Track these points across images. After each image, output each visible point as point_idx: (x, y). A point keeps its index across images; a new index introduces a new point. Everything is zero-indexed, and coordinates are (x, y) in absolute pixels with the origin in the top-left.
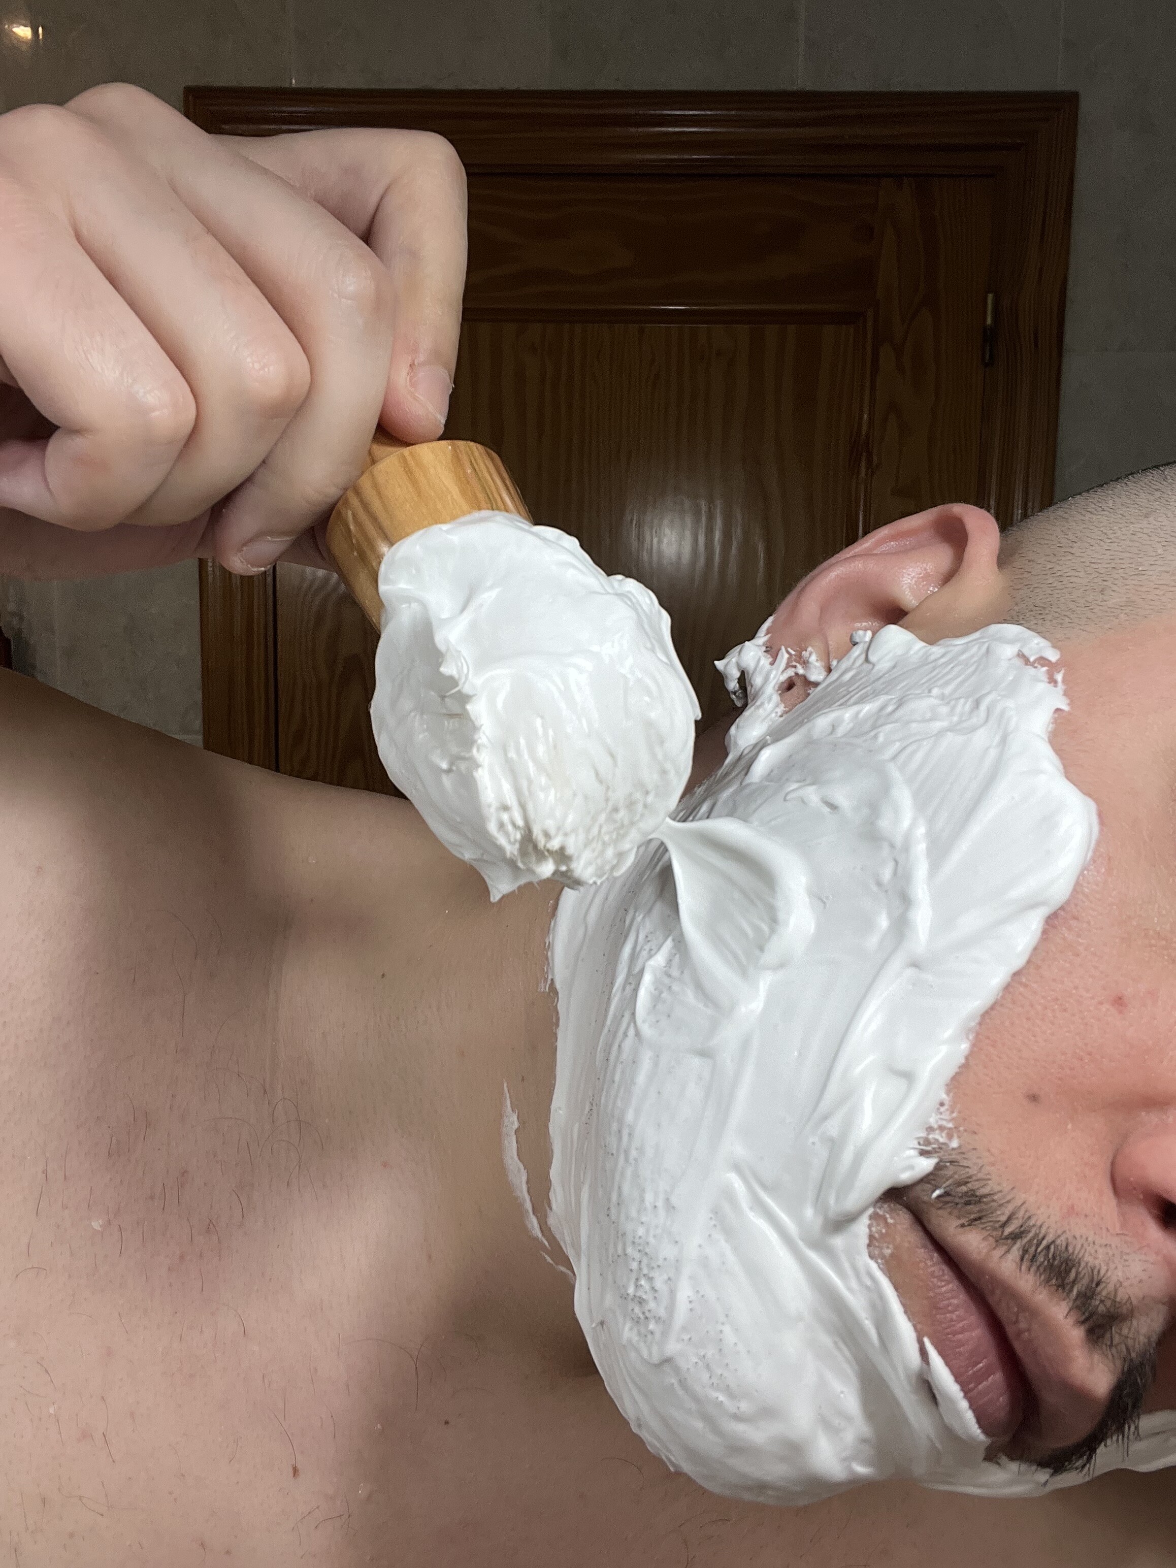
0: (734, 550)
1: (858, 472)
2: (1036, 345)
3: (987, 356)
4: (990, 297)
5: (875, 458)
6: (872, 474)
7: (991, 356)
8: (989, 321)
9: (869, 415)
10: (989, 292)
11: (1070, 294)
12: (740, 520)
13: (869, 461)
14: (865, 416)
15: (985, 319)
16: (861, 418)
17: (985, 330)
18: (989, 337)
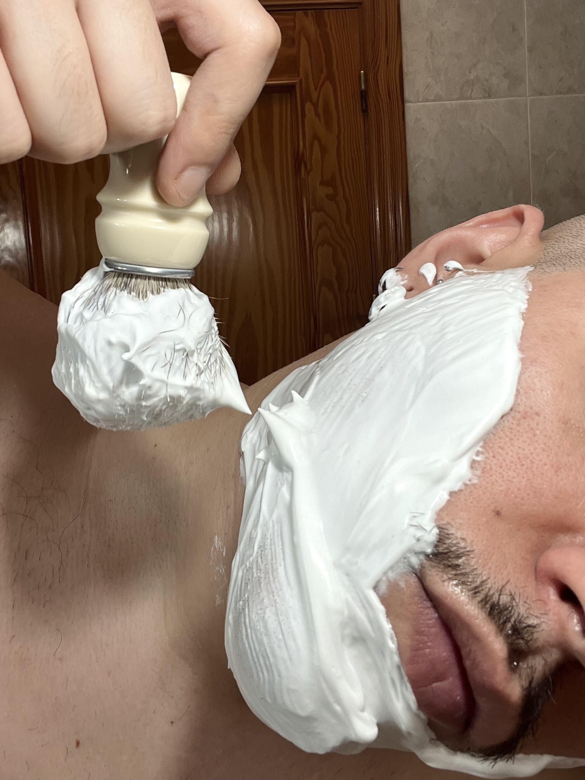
0: (235, 224)
1: (300, 174)
2: (390, 97)
3: (364, 106)
4: (362, 72)
5: (309, 167)
6: (308, 174)
7: (366, 107)
8: (363, 88)
9: (303, 143)
10: (362, 69)
11: (405, 70)
13: (306, 167)
14: (301, 143)
15: (361, 86)
16: (299, 144)
17: (361, 92)
18: (364, 95)
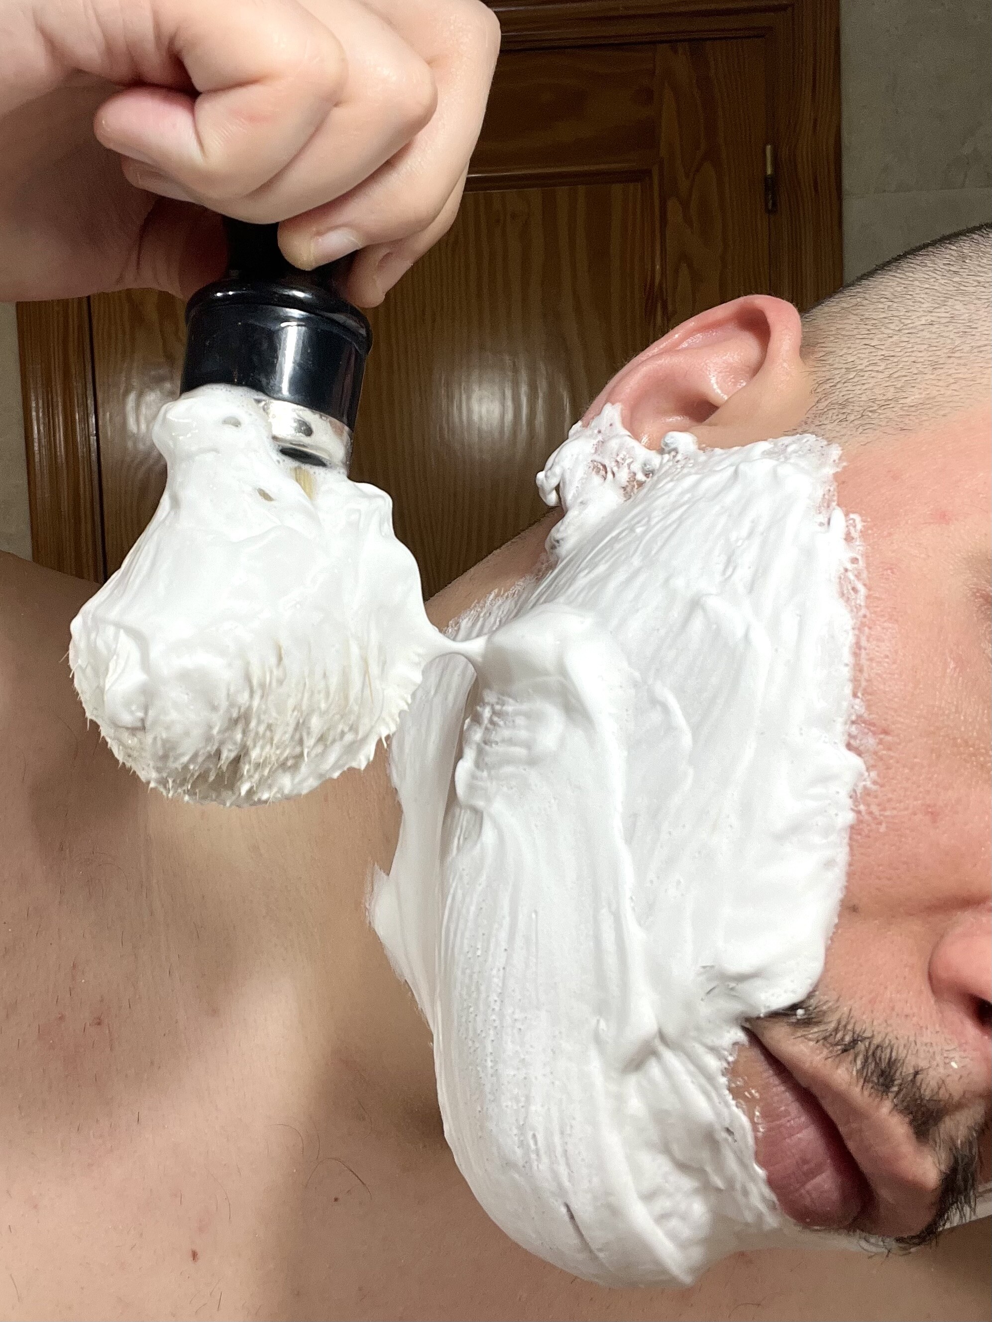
1: (655, 321)
2: (816, 190)
3: (770, 203)
4: (769, 147)
5: (670, 308)
6: (669, 320)
7: (774, 204)
8: (769, 171)
9: (662, 266)
10: (769, 143)
11: (846, 141)
14: (658, 267)
15: (765, 170)
16: (654, 270)
17: (766, 178)
18: (771, 186)
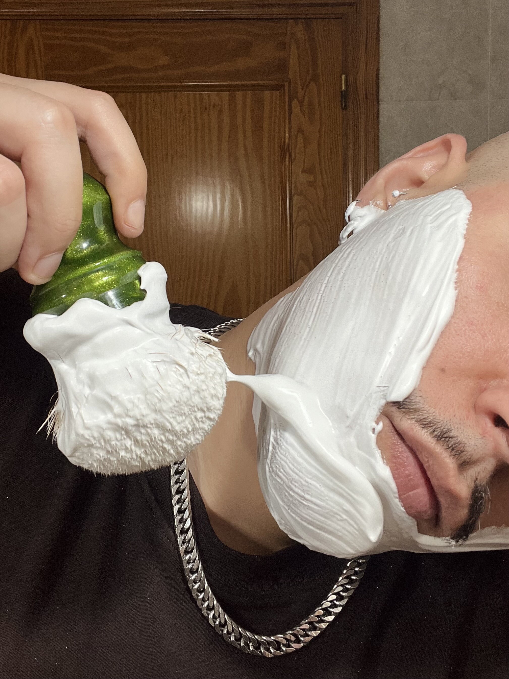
0: (227, 203)
1: (285, 163)
2: (366, 98)
3: (344, 104)
4: (343, 76)
5: (293, 156)
6: (292, 163)
7: (346, 105)
9: (289, 135)
10: (343, 74)
11: (381, 74)
12: (229, 187)
13: (290, 157)
14: (287, 135)
15: (341, 87)
16: (285, 135)
17: (342, 92)
18: (344, 95)
